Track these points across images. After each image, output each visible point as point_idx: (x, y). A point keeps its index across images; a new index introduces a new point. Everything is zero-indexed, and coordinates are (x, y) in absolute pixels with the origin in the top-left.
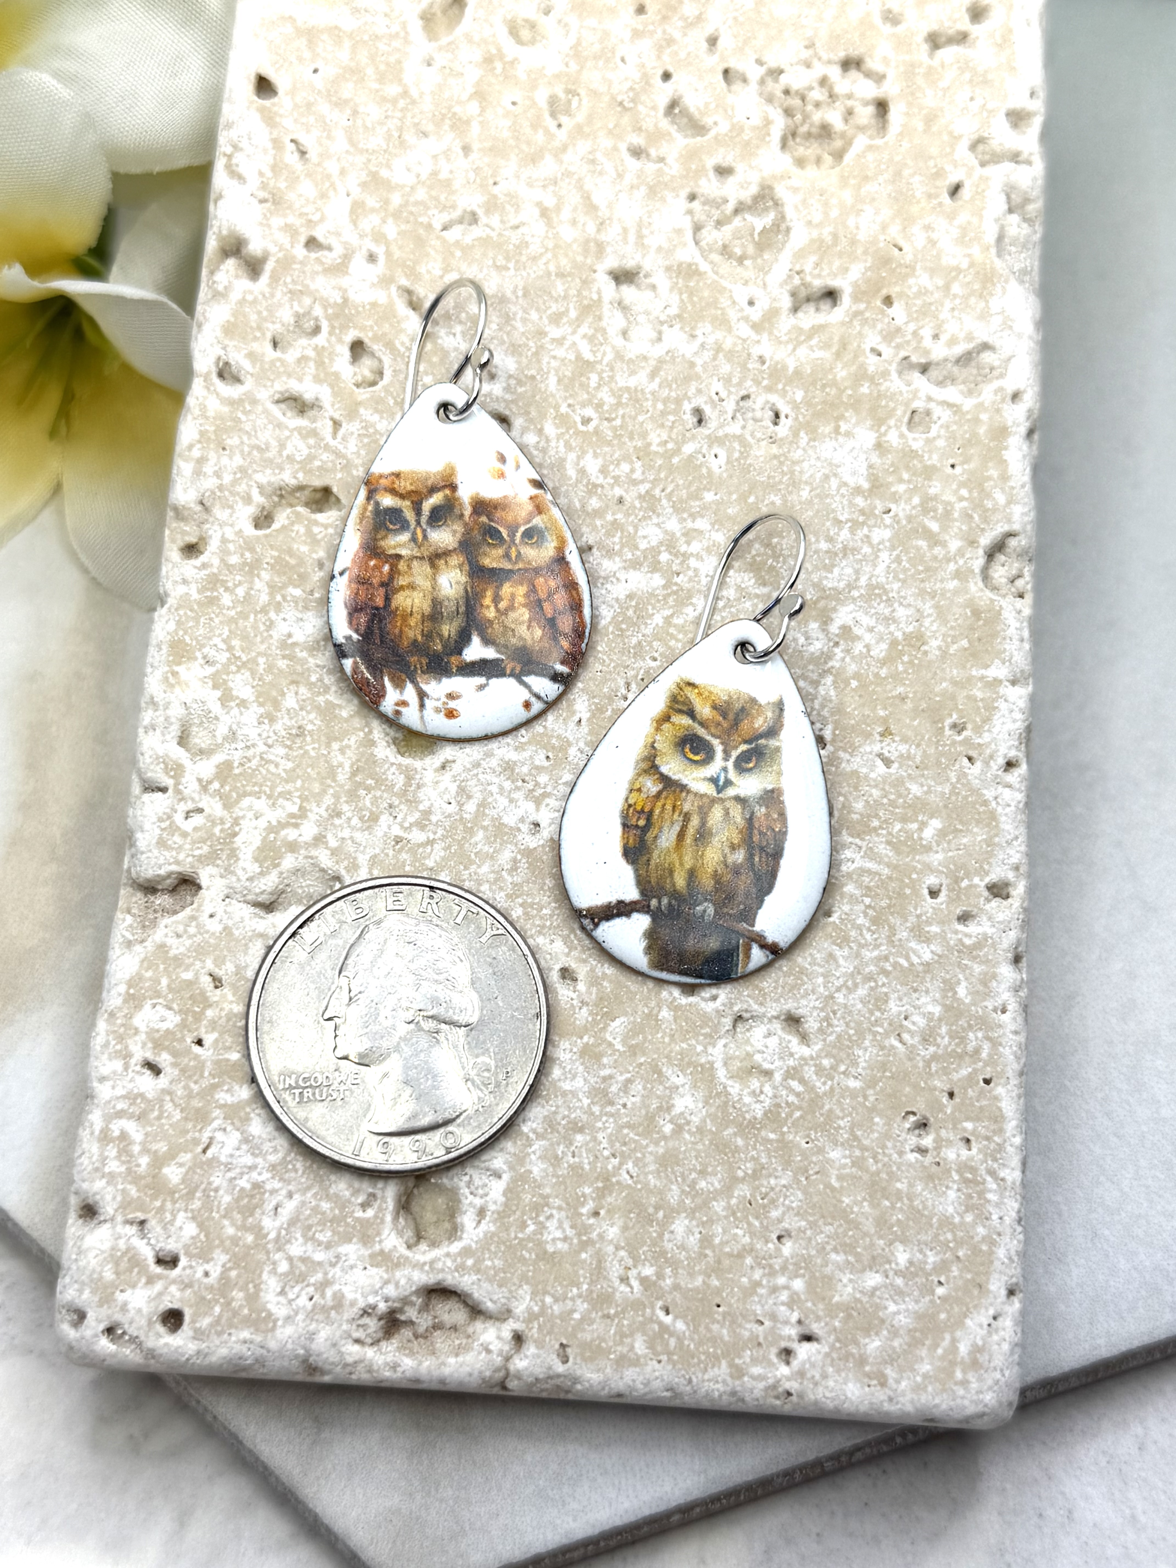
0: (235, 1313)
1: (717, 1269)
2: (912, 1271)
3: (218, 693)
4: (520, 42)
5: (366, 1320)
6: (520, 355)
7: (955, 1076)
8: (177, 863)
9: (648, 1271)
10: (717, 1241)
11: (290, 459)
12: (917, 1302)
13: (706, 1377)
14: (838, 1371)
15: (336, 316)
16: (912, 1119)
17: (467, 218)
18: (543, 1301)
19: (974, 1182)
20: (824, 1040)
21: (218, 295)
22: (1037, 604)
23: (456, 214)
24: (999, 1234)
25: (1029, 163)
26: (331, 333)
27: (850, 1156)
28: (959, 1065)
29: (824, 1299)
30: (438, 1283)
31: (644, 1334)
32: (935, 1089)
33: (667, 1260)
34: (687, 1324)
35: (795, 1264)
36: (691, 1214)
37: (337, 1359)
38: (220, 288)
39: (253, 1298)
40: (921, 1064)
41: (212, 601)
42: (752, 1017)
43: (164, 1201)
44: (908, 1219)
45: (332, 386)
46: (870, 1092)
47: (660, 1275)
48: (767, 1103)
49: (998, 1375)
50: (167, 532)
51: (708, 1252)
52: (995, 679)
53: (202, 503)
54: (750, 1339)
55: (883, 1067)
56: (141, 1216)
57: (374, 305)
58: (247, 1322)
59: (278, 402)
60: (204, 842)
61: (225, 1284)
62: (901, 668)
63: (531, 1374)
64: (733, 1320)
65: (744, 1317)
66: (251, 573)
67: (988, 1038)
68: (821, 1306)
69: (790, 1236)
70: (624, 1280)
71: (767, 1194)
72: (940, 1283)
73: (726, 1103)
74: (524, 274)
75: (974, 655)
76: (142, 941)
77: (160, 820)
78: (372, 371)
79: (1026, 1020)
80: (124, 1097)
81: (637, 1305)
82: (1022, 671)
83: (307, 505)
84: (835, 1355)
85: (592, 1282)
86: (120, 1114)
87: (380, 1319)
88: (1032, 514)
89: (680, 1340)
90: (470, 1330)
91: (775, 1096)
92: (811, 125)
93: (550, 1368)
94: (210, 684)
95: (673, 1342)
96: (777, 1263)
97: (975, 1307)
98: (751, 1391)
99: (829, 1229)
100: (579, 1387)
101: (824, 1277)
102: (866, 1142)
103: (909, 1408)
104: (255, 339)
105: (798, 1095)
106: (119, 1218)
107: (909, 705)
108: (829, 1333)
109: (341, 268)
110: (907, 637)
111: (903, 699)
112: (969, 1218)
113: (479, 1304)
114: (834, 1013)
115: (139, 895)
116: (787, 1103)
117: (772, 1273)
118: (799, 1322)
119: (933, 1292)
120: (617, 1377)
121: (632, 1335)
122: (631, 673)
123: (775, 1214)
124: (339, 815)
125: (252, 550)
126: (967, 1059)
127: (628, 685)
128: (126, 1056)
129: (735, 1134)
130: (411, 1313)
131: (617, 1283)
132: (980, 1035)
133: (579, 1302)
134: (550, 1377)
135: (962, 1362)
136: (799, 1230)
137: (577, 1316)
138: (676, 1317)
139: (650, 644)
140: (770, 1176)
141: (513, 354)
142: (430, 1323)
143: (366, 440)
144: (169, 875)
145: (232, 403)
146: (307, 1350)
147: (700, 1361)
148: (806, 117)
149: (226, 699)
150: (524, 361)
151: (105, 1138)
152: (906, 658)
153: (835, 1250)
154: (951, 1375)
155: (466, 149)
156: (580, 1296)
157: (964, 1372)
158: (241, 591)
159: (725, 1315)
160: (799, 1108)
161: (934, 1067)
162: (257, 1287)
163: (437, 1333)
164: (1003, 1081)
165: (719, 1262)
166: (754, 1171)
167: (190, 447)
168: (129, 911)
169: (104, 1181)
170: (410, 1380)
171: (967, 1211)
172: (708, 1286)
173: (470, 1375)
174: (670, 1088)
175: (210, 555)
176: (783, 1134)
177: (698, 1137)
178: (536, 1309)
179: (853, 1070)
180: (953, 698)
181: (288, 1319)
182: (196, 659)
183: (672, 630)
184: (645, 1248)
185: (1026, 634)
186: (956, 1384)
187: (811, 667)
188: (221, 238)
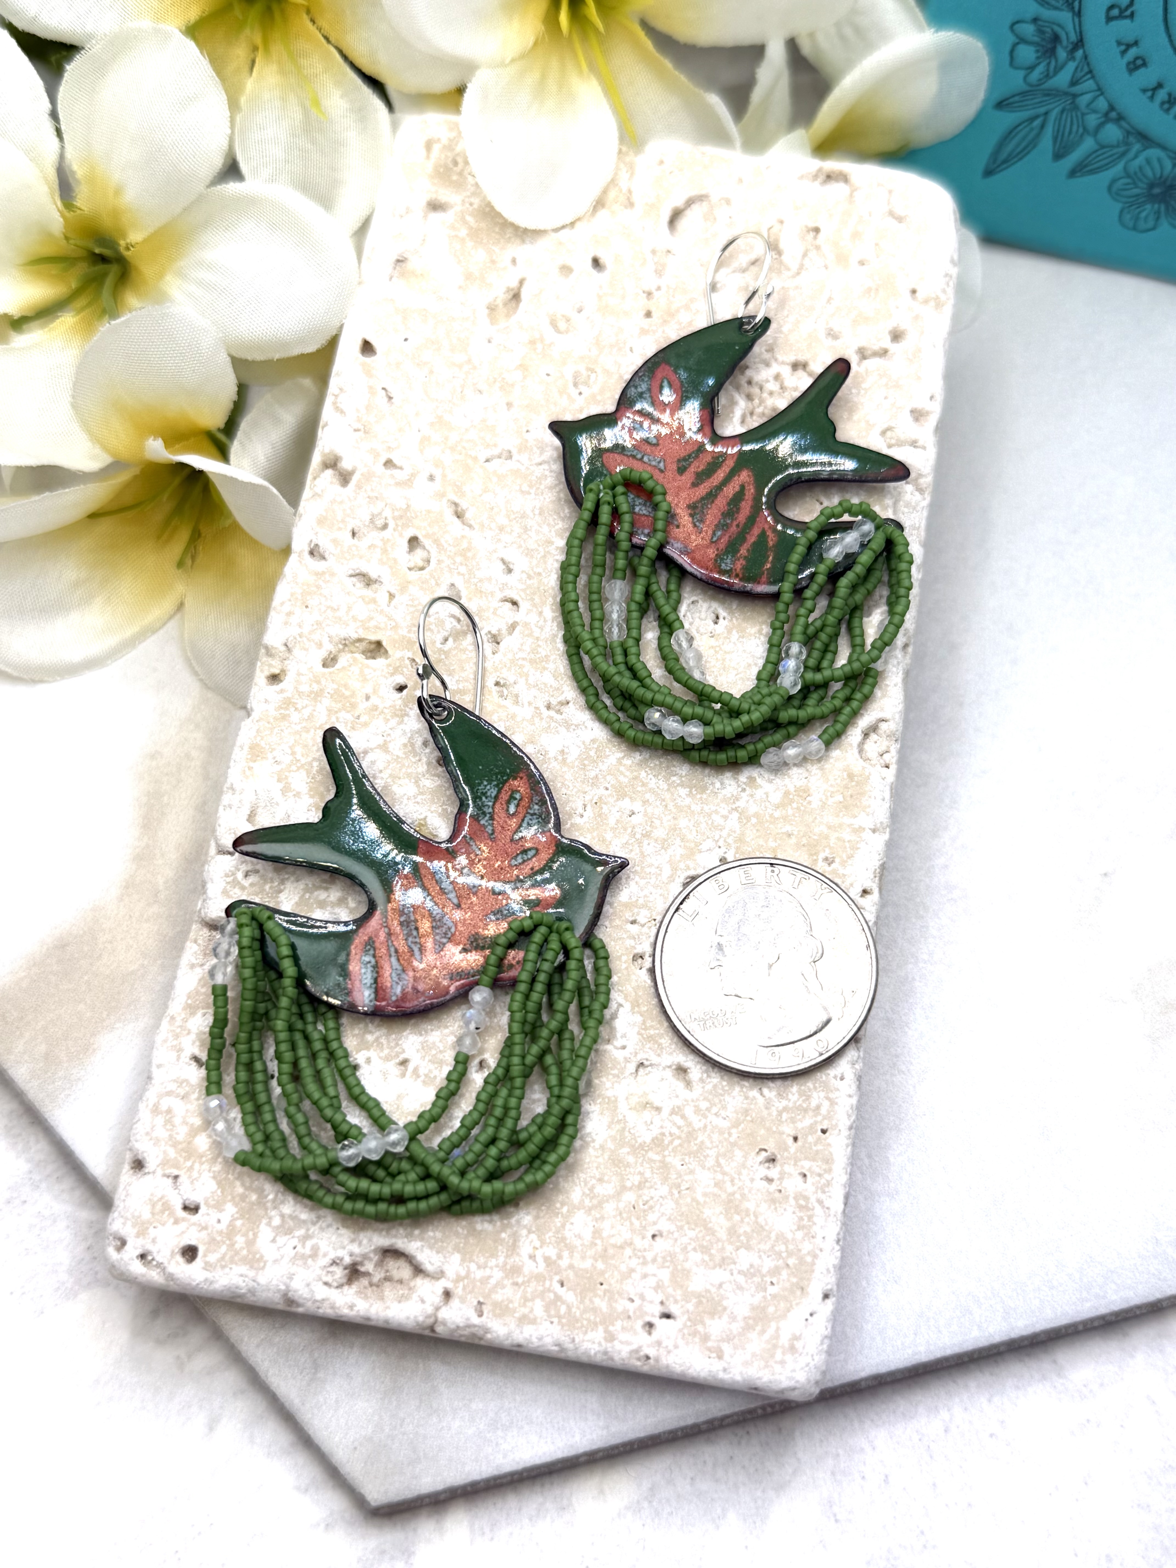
0: (237, 1253)
1: (604, 1256)
2: (751, 1273)
3: (281, 785)
4: (558, 331)
5: (334, 1268)
6: (532, 557)
7: (800, 1125)
9: (551, 1252)
10: (605, 1234)
11: (354, 618)
12: (753, 1296)
13: (586, 1338)
14: (687, 1343)
15: (401, 517)
16: (764, 1154)
17: (505, 454)
18: (468, 1267)
19: (805, 1208)
20: (703, 1088)
21: (316, 495)
22: (899, 774)
23: (496, 452)
24: (821, 1250)
25: (924, 448)
26: (394, 530)
27: (714, 1179)
28: (804, 1117)
29: (682, 1286)
30: (391, 1246)
31: (543, 1300)
32: (783, 1133)
33: (566, 1245)
34: (576, 1295)
35: (664, 1258)
36: (589, 1210)
37: (309, 1296)
38: (318, 490)
39: (250, 1243)
40: (775, 1113)
41: (284, 717)
42: (651, 1065)
43: (194, 1162)
44: (753, 1231)
45: (391, 567)
46: (734, 1131)
47: (560, 1257)
48: (656, 1132)
49: (808, 1359)
50: (259, 664)
51: (598, 1242)
52: (860, 827)
53: (286, 645)
54: (622, 1313)
55: (746, 1112)
56: (175, 1172)
57: (429, 512)
58: (245, 1261)
59: (351, 576)
60: (257, 895)
61: (231, 1231)
62: (790, 812)
63: (453, 1323)
64: (611, 1295)
65: (620, 1294)
66: (315, 699)
67: (827, 1098)
68: (679, 1292)
69: (661, 1235)
70: (532, 1257)
71: (647, 1202)
72: (772, 1283)
73: (624, 1129)
74: (542, 498)
75: (846, 807)
77: (227, 876)
78: (423, 560)
79: (859, 1087)
80: (175, 1081)
81: (540, 1278)
82: (881, 823)
83: (363, 653)
84: (686, 1331)
85: (507, 1256)
86: (169, 1093)
87: (345, 1268)
88: (901, 707)
89: (569, 1308)
90: (412, 1284)
91: (662, 1127)
92: (765, 407)
93: (468, 1319)
94: (276, 777)
95: (563, 1309)
96: (649, 1256)
97: (797, 1304)
98: (619, 1352)
99: (692, 1234)
100: (489, 1336)
101: (684, 1270)
102: (727, 1169)
103: (738, 1378)
104: (340, 529)
105: (679, 1128)
106: (160, 1172)
107: (793, 840)
108: (683, 1313)
109: (408, 483)
110: (797, 790)
111: (789, 835)
112: (800, 1234)
113: (421, 1264)
115: (205, 930)
116: (671, 1134)
117: (645, 1263)
118: (662, 1303)
119: (765, 1290)
120: (518, 1331)
121: (533, 1300)
122: (588, 798)
123: (651, 1217)
125: (318, 682)
126: (811, 1113)
127: (585, 806)
128: (180, 1050)
129: (628, 1153)
130: (369, 1267)
131: (525, 1258)
132: (822, 1094)
133: (496, 1270)
134: (468, 1326)
135: (783, 1347)
136: (669, 1232)
137: (493, 1281)
138: (569, 1289)
139: (604, 777)
140: (651, 1187)
141: (527, 555)
142: (383, 1275)
143: (412, 609)
145: (317, 574)
146: (287, 1286)
147: (582, 1326)
148: (762, 401)
149: (285, 790)
150: (535, 562)
151: (156, 1110)
152: (795, 805)
153: (695, 1249)
154: (772, 1356)
155: (509, 405)
156: (497, 1266)
157: (784, 1353)
158: (306, 713)
159: (605, 1292)
160: (679, 1138)
161: (785, 1116)
162: (255, 1235)
163: (387, 1284)
164: (836, 1132)
165: (605, 1250)
166: (640, 1183)
167: (282, 604)
169: (152, 1142)
170: (362, 1317)
171: (798, 1229)
172: (595, 1268)
173: (408, 1318)
175: (287, 684)
176: (664, 1156)
177: (600, 1152)
178: (463, 1273)
180: (827, 837)
181: (276, 1261)
182: (266, 758)
183: (622, 769)
184: (551, 1234)
185: (887, 795)
186: (776, 1362)
187: (723, 805)
188: (324, 455)
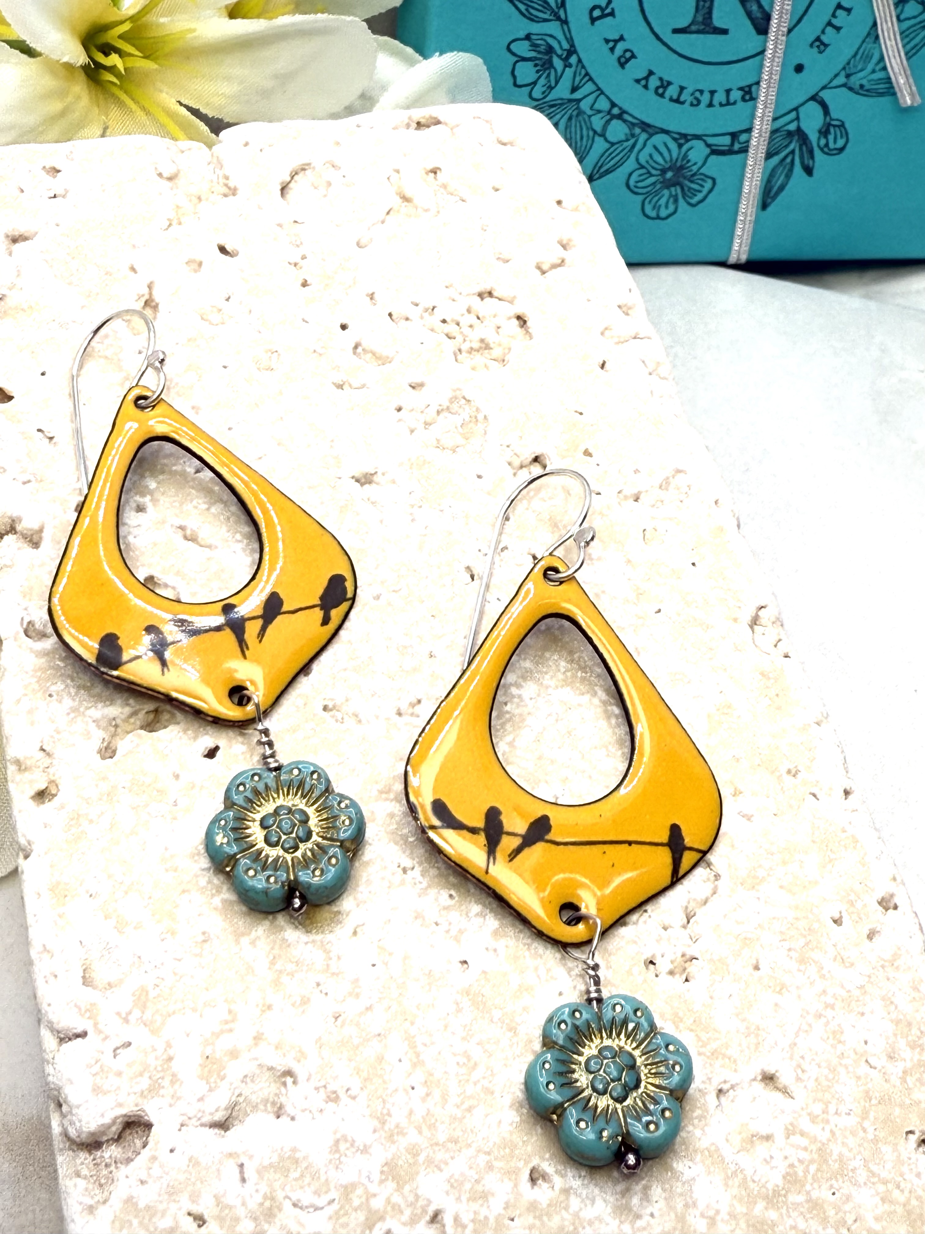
3: (112, 922)
8: (120, 1105)
20: (805, 1087)
27: (878, 1194)
41: (80, 836)
42: (732, 1087)
46: (866, 1124)
48: (782, 1167)
52: (804, 725)
53: (42, 750)
55: (867, 1096)
60: (141, 1074)
73: (745, 1179)
75: (778, 709)
76: (105, 1202)
77: (89, 1066)
91: (786, 1158)
94: (100, 915)
102: (884, 1174)
105: (806, 1149)
114: (802, 1057)
115: (83, 1155)
116: (800, 1161)
124: (270, 1007)
125: (105, 779)
129: (766, 1208)
144: (114, 1122)
149: (121, 926)
160: (812, 1161)
168: (78, 1175)
174: (688, 1182)
175: (63, 797)
176: (808, 1193)
179: (843, 1109)
180: (777, 748)
